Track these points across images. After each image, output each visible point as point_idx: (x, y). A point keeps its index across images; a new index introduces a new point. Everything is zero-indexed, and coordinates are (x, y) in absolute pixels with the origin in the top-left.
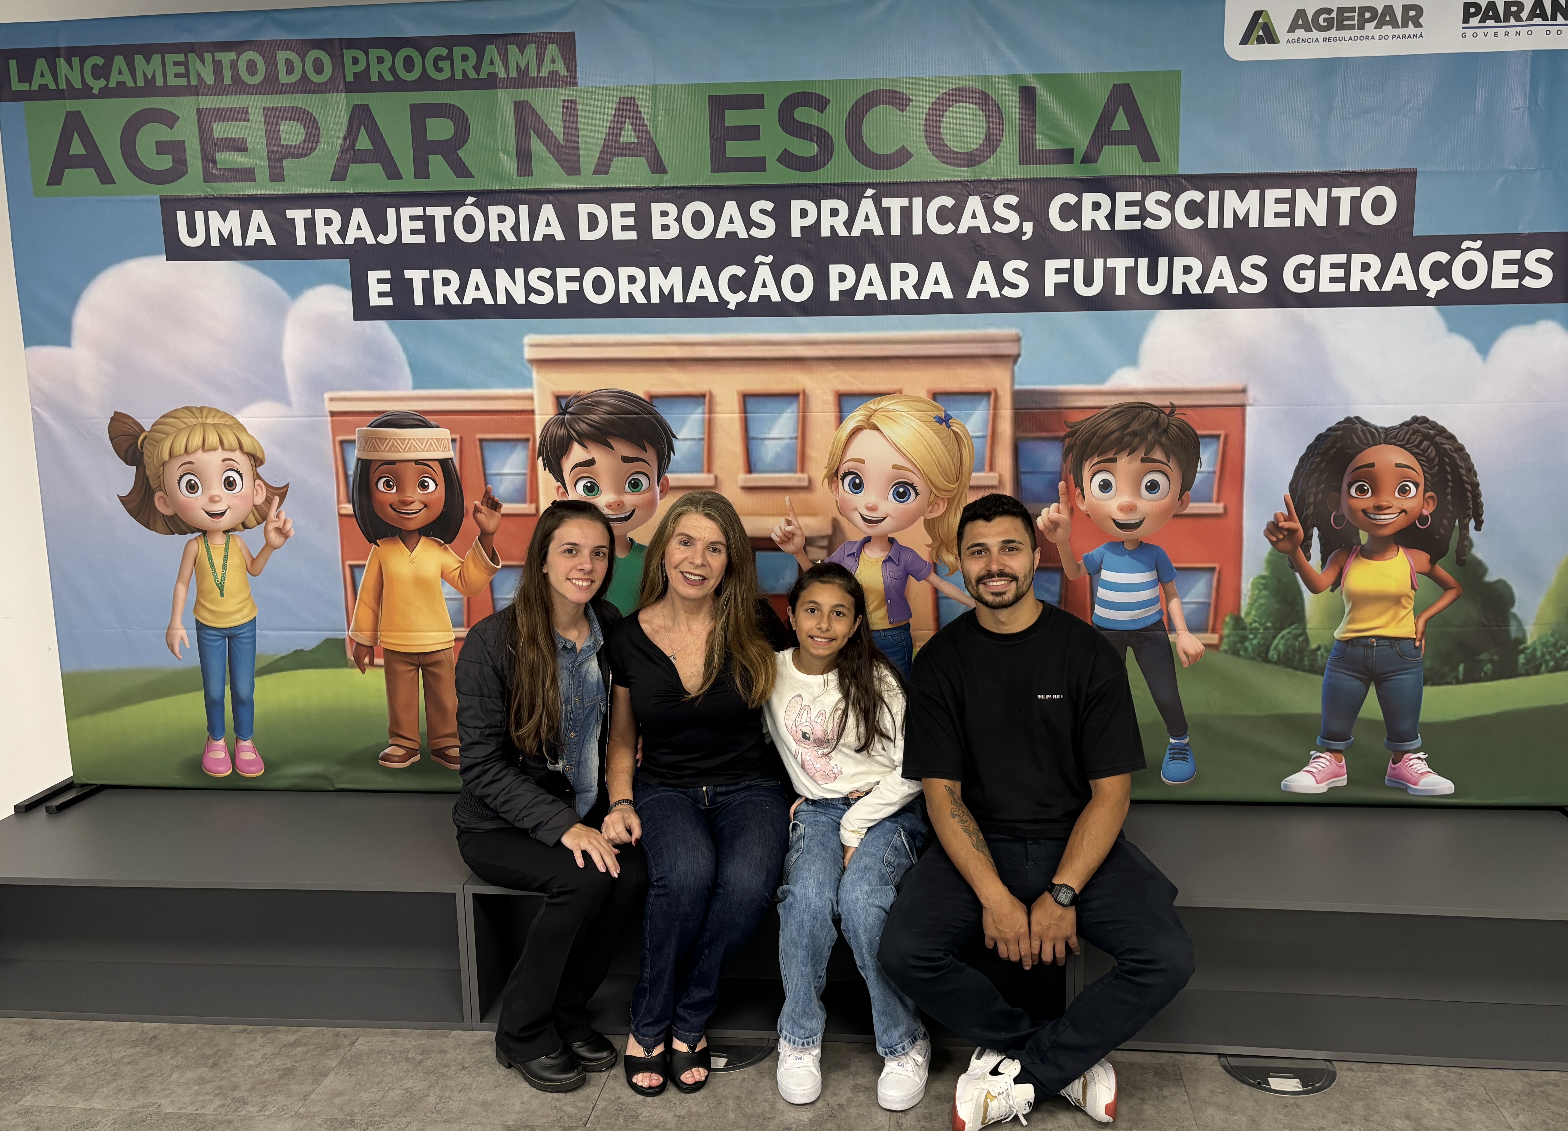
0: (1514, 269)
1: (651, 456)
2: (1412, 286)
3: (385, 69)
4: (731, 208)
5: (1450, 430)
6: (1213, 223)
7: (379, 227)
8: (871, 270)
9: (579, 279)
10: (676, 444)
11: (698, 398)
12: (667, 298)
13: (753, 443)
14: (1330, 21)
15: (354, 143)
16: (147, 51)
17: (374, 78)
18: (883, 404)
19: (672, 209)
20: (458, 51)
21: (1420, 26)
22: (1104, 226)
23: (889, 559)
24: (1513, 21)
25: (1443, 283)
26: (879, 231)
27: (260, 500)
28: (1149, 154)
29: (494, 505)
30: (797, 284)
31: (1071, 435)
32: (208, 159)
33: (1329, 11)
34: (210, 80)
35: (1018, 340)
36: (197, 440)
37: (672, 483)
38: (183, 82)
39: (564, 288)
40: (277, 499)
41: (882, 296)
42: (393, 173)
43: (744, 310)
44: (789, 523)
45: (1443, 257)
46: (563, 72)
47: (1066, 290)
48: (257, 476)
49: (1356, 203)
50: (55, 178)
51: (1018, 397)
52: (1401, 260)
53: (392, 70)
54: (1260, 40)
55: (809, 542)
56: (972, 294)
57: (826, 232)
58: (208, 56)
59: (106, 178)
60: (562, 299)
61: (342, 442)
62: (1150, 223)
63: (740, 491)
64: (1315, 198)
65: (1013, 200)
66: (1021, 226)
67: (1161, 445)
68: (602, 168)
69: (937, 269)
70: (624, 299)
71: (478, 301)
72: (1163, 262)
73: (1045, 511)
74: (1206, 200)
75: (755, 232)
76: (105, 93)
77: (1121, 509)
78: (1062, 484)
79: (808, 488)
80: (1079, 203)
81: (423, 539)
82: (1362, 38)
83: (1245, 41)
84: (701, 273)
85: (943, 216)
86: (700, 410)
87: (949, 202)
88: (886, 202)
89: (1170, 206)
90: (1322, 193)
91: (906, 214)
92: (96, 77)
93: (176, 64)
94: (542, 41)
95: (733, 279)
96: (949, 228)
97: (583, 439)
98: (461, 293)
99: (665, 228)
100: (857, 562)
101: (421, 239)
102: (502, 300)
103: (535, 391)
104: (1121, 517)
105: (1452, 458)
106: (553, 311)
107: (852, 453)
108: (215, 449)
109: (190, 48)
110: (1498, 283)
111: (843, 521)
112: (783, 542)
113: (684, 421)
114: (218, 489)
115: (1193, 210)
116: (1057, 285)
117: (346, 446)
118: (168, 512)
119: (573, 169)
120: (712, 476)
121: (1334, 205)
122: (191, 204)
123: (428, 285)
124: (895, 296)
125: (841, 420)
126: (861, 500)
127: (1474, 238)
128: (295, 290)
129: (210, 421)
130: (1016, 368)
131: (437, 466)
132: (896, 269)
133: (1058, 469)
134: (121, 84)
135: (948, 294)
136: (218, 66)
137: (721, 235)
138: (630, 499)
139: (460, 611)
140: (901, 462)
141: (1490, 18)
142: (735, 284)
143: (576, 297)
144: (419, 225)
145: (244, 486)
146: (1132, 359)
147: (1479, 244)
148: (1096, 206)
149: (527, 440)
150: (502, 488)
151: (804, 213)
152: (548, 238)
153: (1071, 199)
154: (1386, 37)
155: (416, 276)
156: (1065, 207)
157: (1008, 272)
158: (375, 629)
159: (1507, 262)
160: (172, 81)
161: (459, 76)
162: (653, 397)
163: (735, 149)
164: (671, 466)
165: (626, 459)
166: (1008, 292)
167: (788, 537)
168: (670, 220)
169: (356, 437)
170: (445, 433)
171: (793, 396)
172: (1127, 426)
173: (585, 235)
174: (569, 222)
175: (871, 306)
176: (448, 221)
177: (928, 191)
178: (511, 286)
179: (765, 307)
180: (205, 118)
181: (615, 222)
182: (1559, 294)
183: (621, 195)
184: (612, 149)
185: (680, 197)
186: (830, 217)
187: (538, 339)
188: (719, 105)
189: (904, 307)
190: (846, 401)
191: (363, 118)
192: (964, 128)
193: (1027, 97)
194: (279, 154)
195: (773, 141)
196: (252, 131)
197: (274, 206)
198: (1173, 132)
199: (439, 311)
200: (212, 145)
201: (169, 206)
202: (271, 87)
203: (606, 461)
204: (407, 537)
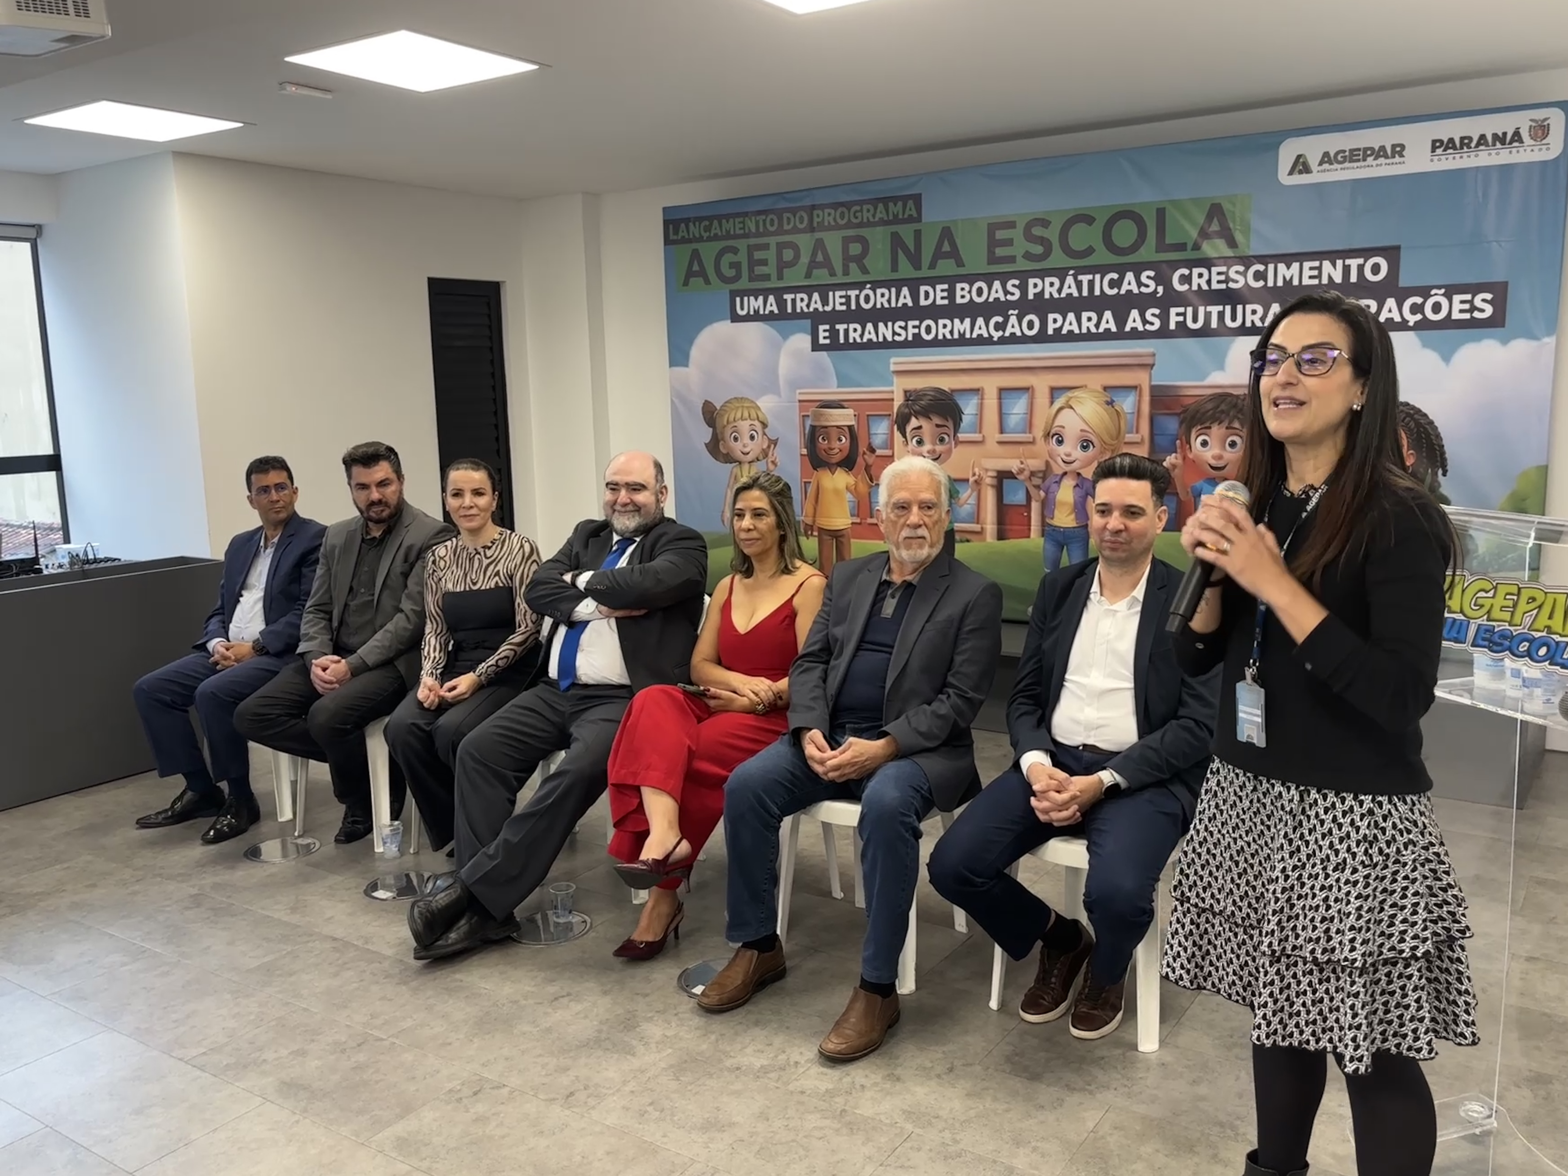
0: (1467, 306)
1: (950, 424)
2: (1398, 319)
3: (831, 219)
4: (997, 284)
5: (1424, 410)
6: (1270, 283)
7: (825, 302)
8: (1071, 316)
9: (919, 327)
10: (964, 417)
11: (976, 391)
12: (962, 335)
13: (1004, 416)
14: (1345, 157)
15: (816, 257)
16: (728, 217)
17: (826, 224)
18: (1076, 394)
19: (966, 286)
20: (865, 207)
21: (1403, 156)
22: (1205, 287)
23: (1077, 485)
24: (1465, 149)
25: (1419, 317)
26: (1076, 294)
27: (765, 447)
28: (1232, 243)
29: (872, 451)
30: (1031, 325)
31: (1184, 412)
32: (751, 270)
33: (1344, 151)
34: (753, 230)
35: (1154, 355)
36: (739, 415)
37: (960, 439)
38: (742, 232)
39: (911, 331)
40: (772, 446)
41: (1077, 331)
42: (833, 274)
43: (1002, 341)
44: (1022, 463)
45: (1419, 300)
46: (915, 215)
47: (1182, 325)
48: (764, 434)
49: (1361, 268)
50: (686, 283)
51: (1153, 388)
52: (1391, 302)
53: (835, 219)
54: (1300, 172)
55: (1033, 474)
56: (1128, 329)
57: (1047, 296)
58: (753, 218)
59: (707, 282)
60: (910, 338)
61: (803, 416)
62: (1232, 285)
63: (997, 445)
64: (1334, 265)
65: (1152, 273)
66: (1156, 289)
67: (1238, 419)
68: (932, 266)
69: (1108, 315)
70: (940, 337)
71: (870, 340)
72: (1240, 308)
73: (1168, 458)
74: (1266, 270)
75: (1009, 297)
76: (709, 239)
77: (1214, 457)
78: (1178, 442)
79: (1033, 442)
80: (1191, 274)
81: (839, 469)
82: (1365, 167)
83: (1291, 173)
84: (980, 321)
85: (1113, 284)
86: (976, 398)
87: (1115, 276)
88: (1080, 277)
89: (1244, 274)
90: (1339, 263)
91: (1091, 283)
92: (705, 231)
93: (740, 223)
94: (905, 199)
95: (997, 323)
96: (1115, 291)
97: (917, 414)
98: (862, 336)
99: (963, 297)
100: (1059, 486)
101: (844, 308)
102: (881, 339)
103: (894, 388)
104: (1213, 462)
105: (1424, 428)
106: (905, 344)
107: (1058, 421)
108: (746, 419)
109: (746, 214)
110: (1456, 315)
111: (1052, 462)
112: (1018, 474)
113: (968, 404)
114: (747, 440)
115: (1259, 276)
116: (1177, 323)
117: (806, 418)
118: (724, 451)
119: (917, 266)
120: (981, 435)
121: (1347, 270)
122: (743, 293)
123: (846, 331)
124: (1084, 331)
125: (1052, 403)
126: (1062, 450)
127: (1439, 287)
128: (785, 336)
129: (746, 405)
130: (1152, 372)
131: (846, 429)
132: (1085, 315)
133: (1175, 433)
134: (716, 235)
135: (1114, 329)
136: (757, 223)
137: (991, 300)
138: (939, 448)
139: (854, 507)
140: (1086, 428)
141: (1450, 148)
142: (998, 327)
143: (917, 336)
144: (843, 300)
145: (759, 438)
146: (1221, 367)
147: (1443, 291)
148: (1200, 275)
149: (890, 415)
150: (877, 441)
151: (1035, 285)
152: (905, 305)
153: (1186, 272)
154: (1381, 165)
155: (841, 327)
156: (1182, 276)
157: (1148, 315)
158: (814, 516)
159: (1462, 302)
160: (738, 232)
161: (865, 220)
162: (953, 391)
163: (1000, 252)
164: (960, 430)
165: (938, 426)
166: (1148, 327)
167: (1021, 471)
168: (965, 293)
169: (809, 413)
170: (850, 412)
171: (1026, 389)
172: (1218, 407)
173: (923, 302)
174: (915, 296)
175: (1071, 337)
176: (858, 297)
177: (1103, 270)
178: (885, 331)
179: (1013, 340)
180: (751, 249)
181: (938, 295)
182: (1496, 322)
183: (941, 280)
184: (938, 255)
185: (971, 279)
186: (1049, 287)
187: (897, 360)
188: (993, 228)
189: (1089, 337)
190: (1055, 392)
191: (819, 245)
192: (1124, 234)
193: (1161, 213)
194: (782, 266)
195: (1021, 246)
196: (771, 255)
197: (779, 293)
198: (1247, 230)
199: (851, 346)
200: (753, 263)
201: (733, 294)
202: (780, 232)
203: (927, 427)
204: (831, 467)
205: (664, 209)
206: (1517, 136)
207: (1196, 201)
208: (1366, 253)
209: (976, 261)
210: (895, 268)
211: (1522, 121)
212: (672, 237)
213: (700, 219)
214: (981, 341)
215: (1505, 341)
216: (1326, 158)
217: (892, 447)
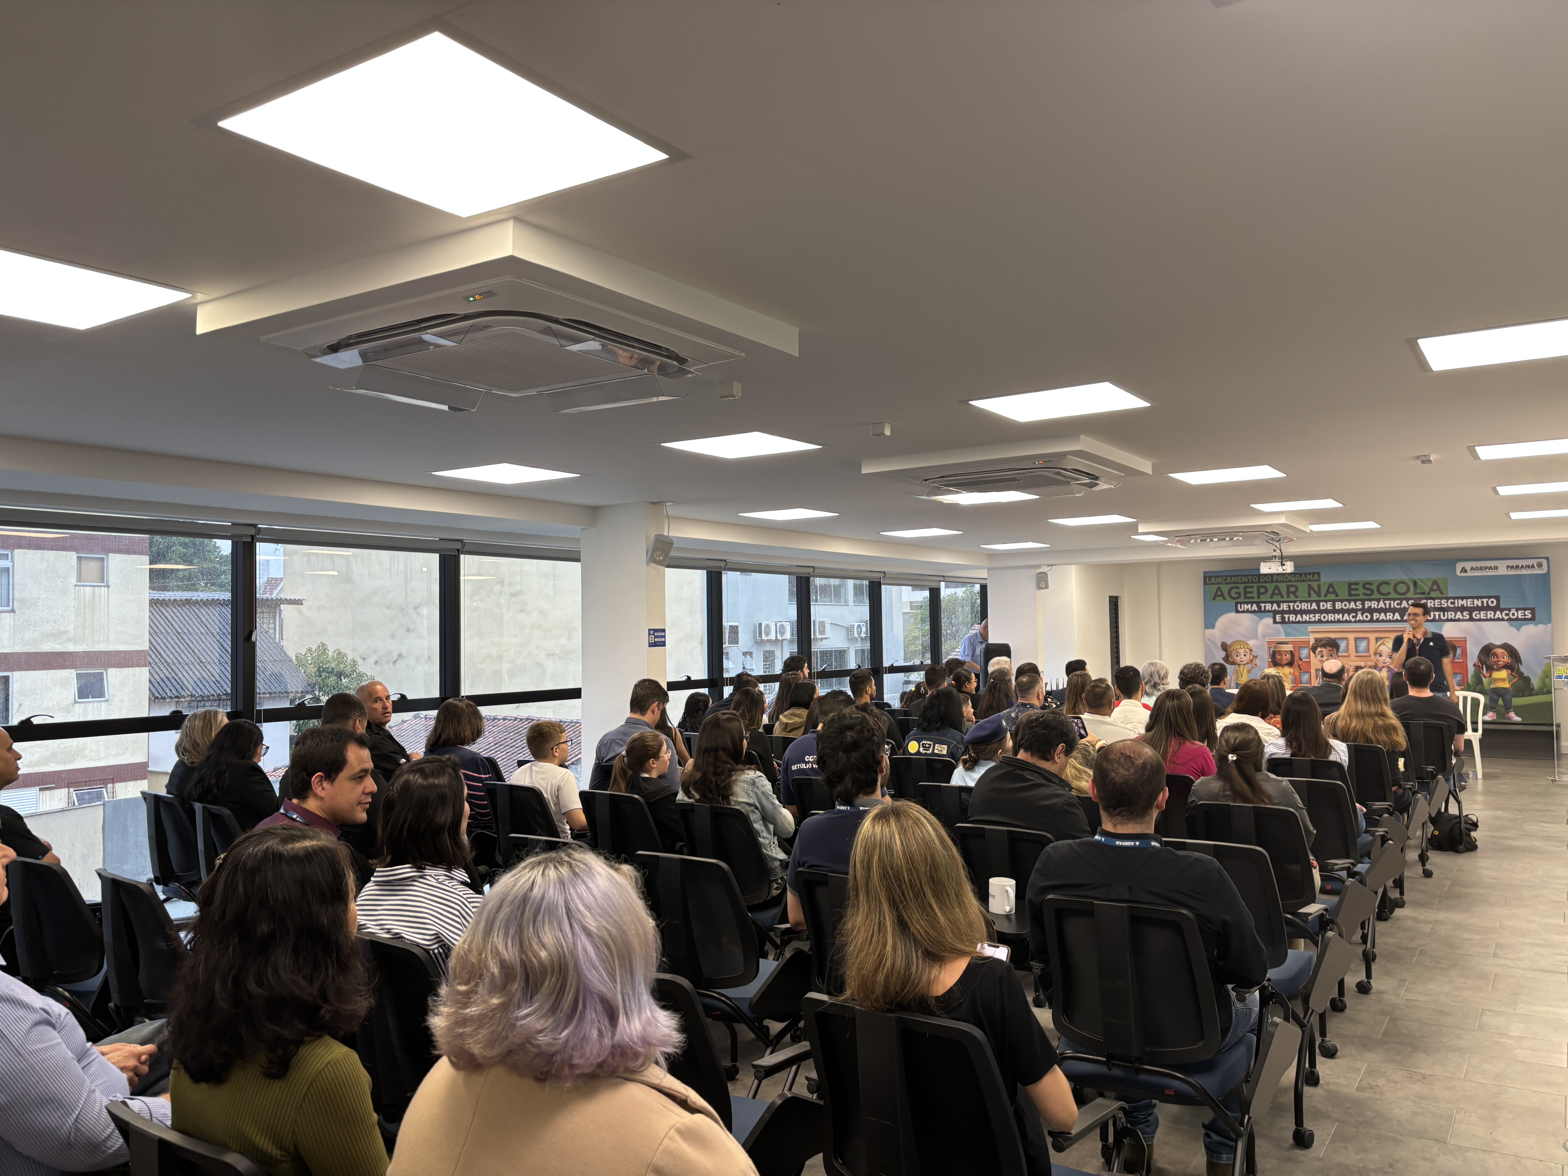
0: (1523, 614)
1: (1335, 650)
2: (1501, 618)
4: (1352, 603)
5: (1513, 645)
6: (1456, 605)
7: (1279, 607)
8: (1383, 614)
9: (1320, 616)
10: (1340, 647)
12: (1339, 620)
13: (1357, 647)
14: (1478, 569)
15: (1275, 591)
16: (1235, 576)
17: (1279, 580)
18: (1386, 640)
19: (1340, 603)
20: (1297, 575)
21: (1498, 570)
23: (1388, 671)
24: (1517, 569)
25: (1508, 617)
26: (1384, 607)
27: (1251, 658)
28: (1442, 593)
29: (1301, 659)
30: (1367, 617)
32: (1245, 595)
33: (1478, 567)
34: (1247, 581)
36: (1239, 647)
37: (1340, 655)
38: (1241, 581)
39: (1317, 618)
40: (1255, 658)
41: (1385, 619)
42: (1282, 597)
43: (1355, 622)
44: (1365, 663)
45: (1507, 612)
46: (1318, 579)
48: (1251, 654)
50: (1214, 598)
52: (1498, 612)
53: (1283, 579)
54: (1464, 572)
55: (1370, 667)
57: (1373, 607)
59: (1224, 598)
60: (1317, 620)
62: (1443, 606)
63: (1355, 657)
64: (1478, 601)
68: (1326, 596)
70: (1330, 620)
71: (1299, 621)
72: (1446, 613)
74: (1455, 601)
75: (1358, 607)
76: (1226, 584)
79: (1370, 656)
81: (1286, 666)
83: (1461, 572)
84: (1346, 615)
85: (1398, 604)
87: (1399, 602)
88: (1385, 602)
89: (1447, 602)
90: (1480, 600)
91: (1390, 604)
92: (1223, 581)
93: (1240, 578)
94: (1314, 574)
96: (1399, 607)
97: (1320, 647)
98: (1295, 619)
99: (1339, 607)
100: (1381, 671)
101: (1288, 609)
102: (1304, 620)
105: (1514, 651)
106: (1315, 622)
107: (1379, 649)
108: (1243, 648)
110: (1520, 617)
111: (1377, 663)
114: (1243, 656)
115: (1452, 603)
117: (1270, 648)
118: (1231, 661)
119: (1319, 596)
121: (1482, 602)
122: (1241, 603)
123: (1289, 618)
124: (1388, 619)
125: (1377, 643)
126: (1382, 659)
127: (1513, 609)
128: (1261, 618)
129: (1242, 643)
131: (1289, 652)
132: (1388, 614)
134: (1229, 582)
137: (1350, 608)
138: (1331, 657)
140: (1391, 651)
141: (1512, 568)
142: (1353, 617)
143: (1320, 620)
144: (1287, 606)
145: (1248, 656)
147: (1515, 610)
150: (1303, 656)
151: (1368, 604)
152: (1314, 609)
155: (1286, 616)
159: (1521, 613)
160: (1239, 581)
161: (1297, 580)
162: (1336, 638)
163: (1353, 592)
164: (1340, 652)
165: (1329, 650)
167: (1365, 666)
168: (1340, 605)
169: (1272, 647)
170: (1291, 645)
171: (1366, 638)
173: (1322, 608)
174: (1318, 606)
175: (1383, 621)
176: (1293, 606)
177: (1394, 600)
178: (1306, 617)
179: (1360, 621)
180: (1245, 588)
181: (1329, 606)
182: (1533, 619)
183: (1330, 601)
184: (1328, 592)
185: (1342, 601)
186: (1374, 604)
187: (1311, 628)
188: (1350, 585)
189: (1390, 621)
190: (1377, 639)
191: (1277, 587)
192: (1402, 588)
193: (1415, 583)
194: (1259, 594)
195: (1361, 591)
196: (1255, 590)
197: (1258, 604)
198: (1447, 589)
199: (1289, 622)
200: (1246, 593)
201: (1237, 604)
202: (1259, 582)
203: (1325, 651)
204: (1283, 666)
205: (1204, 572)
206: (1533, 566)
207: (1429, 580)
208: (1489, 597)
209: (1344, 594)
210: (1309, 595)
211: (1534, 562)
212: (1208, 582)
213: (1222, 576)
214: (1346, 621)
215: (1536, 625)
216: (1472, 569)
217: (1310, 658)
